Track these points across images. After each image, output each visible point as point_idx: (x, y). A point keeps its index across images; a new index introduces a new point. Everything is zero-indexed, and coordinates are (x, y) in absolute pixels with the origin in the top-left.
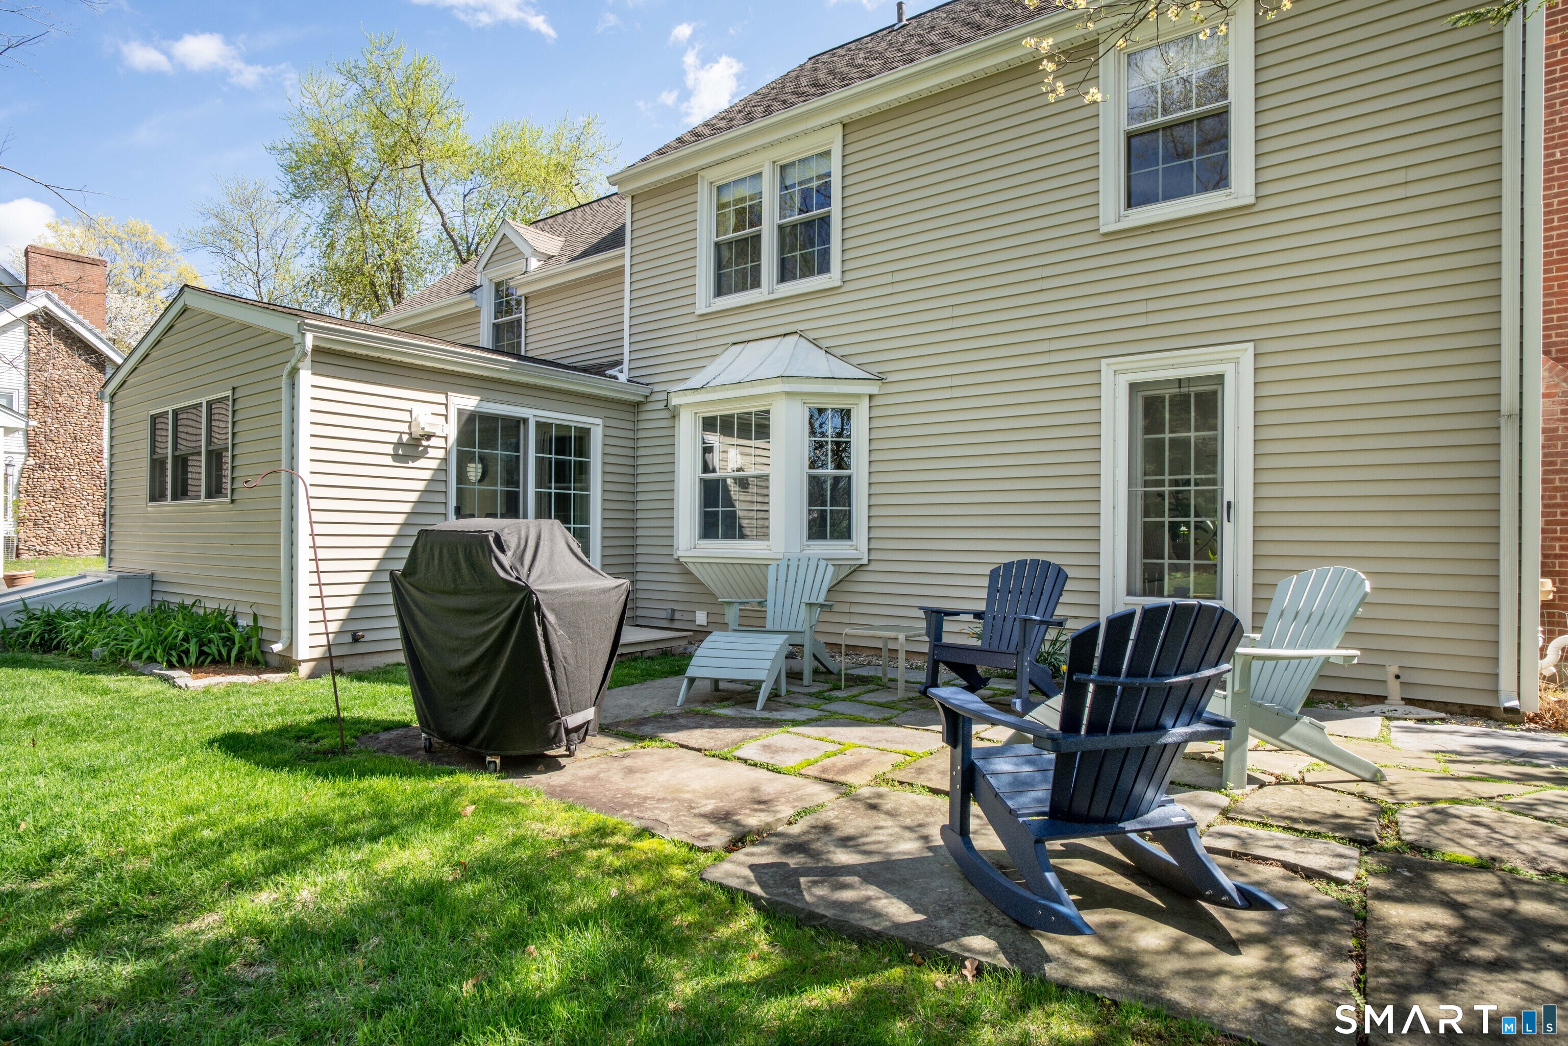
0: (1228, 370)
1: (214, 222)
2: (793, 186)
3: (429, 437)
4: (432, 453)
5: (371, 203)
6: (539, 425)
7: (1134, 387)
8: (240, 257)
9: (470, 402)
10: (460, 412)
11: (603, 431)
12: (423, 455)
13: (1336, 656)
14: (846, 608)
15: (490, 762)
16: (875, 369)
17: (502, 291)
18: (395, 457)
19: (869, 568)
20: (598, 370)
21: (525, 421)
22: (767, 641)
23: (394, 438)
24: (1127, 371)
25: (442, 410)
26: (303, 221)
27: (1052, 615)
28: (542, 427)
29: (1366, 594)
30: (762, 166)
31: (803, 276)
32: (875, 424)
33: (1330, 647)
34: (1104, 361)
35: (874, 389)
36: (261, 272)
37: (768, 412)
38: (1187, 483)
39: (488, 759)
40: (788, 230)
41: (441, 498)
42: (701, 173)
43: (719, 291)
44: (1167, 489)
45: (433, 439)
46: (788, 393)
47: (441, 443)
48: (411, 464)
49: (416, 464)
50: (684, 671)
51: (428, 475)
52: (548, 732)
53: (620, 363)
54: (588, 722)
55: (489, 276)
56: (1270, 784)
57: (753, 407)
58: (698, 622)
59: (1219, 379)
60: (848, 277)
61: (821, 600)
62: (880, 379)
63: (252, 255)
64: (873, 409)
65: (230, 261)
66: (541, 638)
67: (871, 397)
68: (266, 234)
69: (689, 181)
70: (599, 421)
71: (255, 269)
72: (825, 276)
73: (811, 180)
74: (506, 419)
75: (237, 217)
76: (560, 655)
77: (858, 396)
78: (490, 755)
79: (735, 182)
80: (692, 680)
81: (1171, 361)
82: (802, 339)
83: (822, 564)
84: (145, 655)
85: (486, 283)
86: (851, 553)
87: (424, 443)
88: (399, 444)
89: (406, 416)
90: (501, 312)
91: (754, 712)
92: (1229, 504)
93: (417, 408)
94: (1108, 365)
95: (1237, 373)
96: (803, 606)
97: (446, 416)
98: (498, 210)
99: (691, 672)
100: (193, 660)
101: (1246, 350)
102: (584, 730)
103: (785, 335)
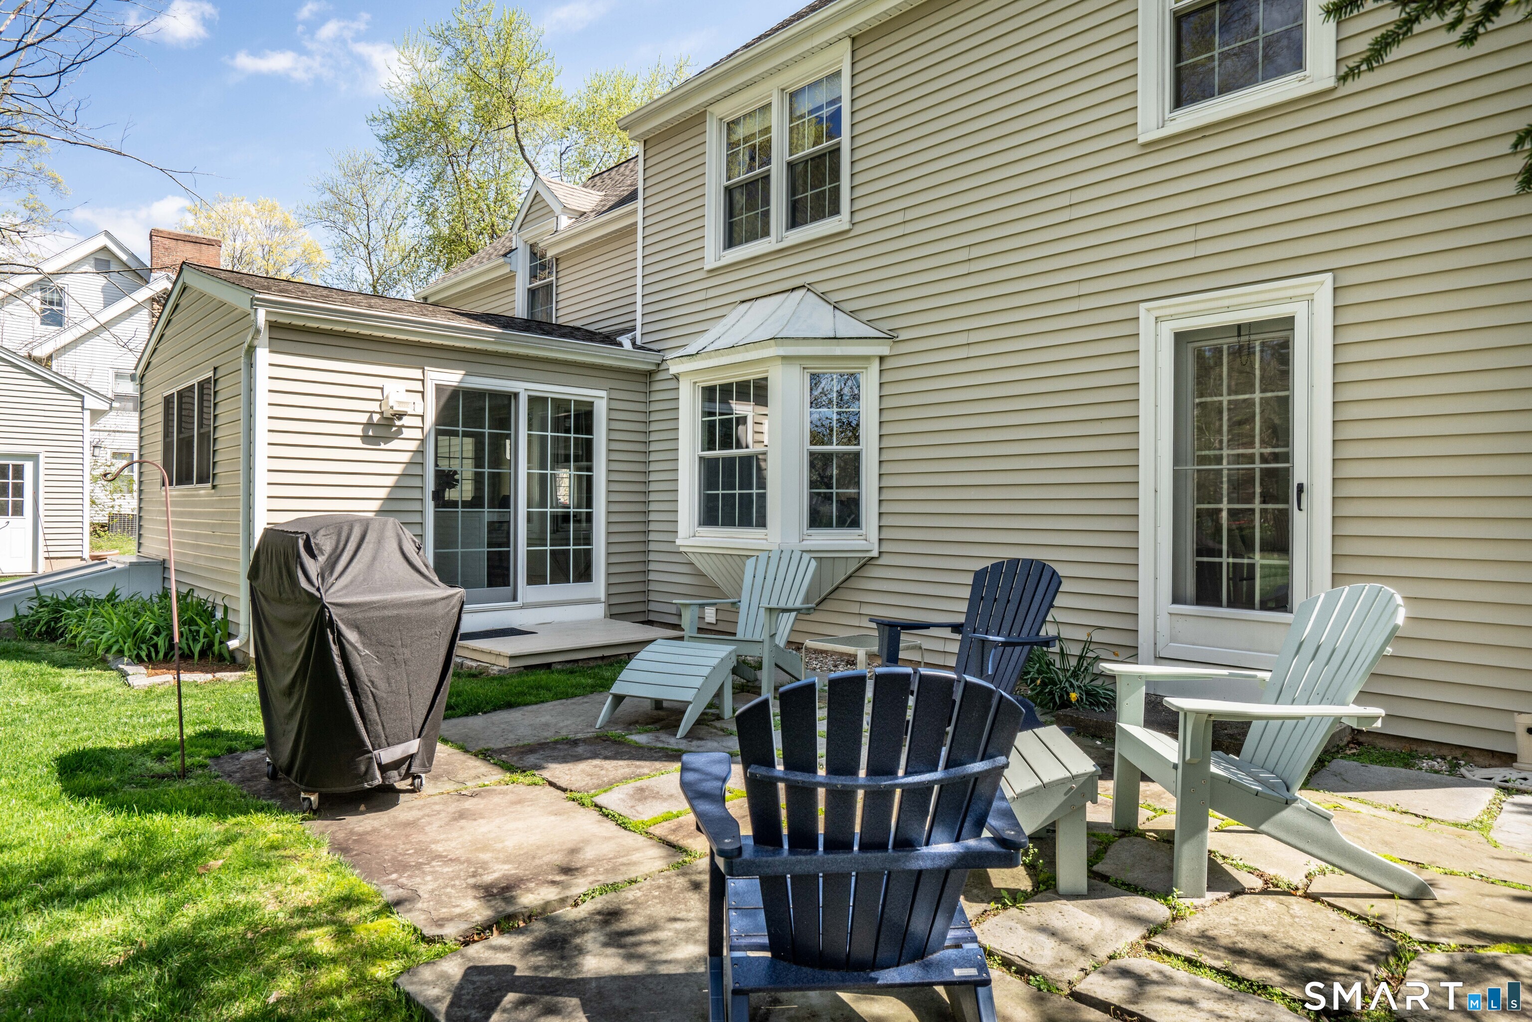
0: (1298, 310)
1: (328, 196)
2: (802, 116)
3: (400, 416)
4: (406, 433)
5: (472, 167)
6: (532, 400)
7: (1180, 338)
8: (351, 230)
9: (453, 377)
10: (439, 389)
11: (608, 404)
12: (396, 436)
13: (1350, 717)
14: (855, 609)
15: (304, 799)
16: (886, 326)
17: (535, 254)
18: (365, 438)
19: (879, 562)
20: (610, 339)
21: (516, 395)
22: (706, 653)
23: (364, 418)
24: (1172, 318)
25: (418, 386)
26: (405, 189)
27: (1038, 634)
28: (535, 402)
29: (1396, 628)
30: (771, 95)
31: (814, 219)
32: (887, 390)
33: (1343, 703)
34: (1143, 306)
35: (884, 349)
36: (371, 244)
37: (766, 379)
38: (1251, 459)
39: (303, 795)
40: (800, 168)
41: (417, 482)
42: (710, 109)
43: (731, 241)
44: (1258, 465)
45: (405, 418)
46: (784, 358)
47: (417, 422)
48: (383, 446)
49: (390, 446)
50: (609, 688)
51: (406, 457)
52: (357, 768)
53: (633, 329)
54: (412, 756)
55: (525, 237)
56: (1252, 892)
57: (750, 374)
58: (708, 620)
59: (1288, 322)
60: (858, 218)
61: (798, 604)
62: (891, 337)
63: (363, 227)
64: (885, 374)
65: (343, 235)
66: (337, 660)
67: (882, 359)
68: (377, 204)
69: (698, 119)
70: (603, 394)
71: (366, 242)
72: (836, 218)
73: (820, 108)
74: (495, 395)
75: (351, 191)
76: (365, 679)
77: (867, 358)
78: (305, 791)
79: (745, 116)
80: (619, 699)
81: (1226, 303)
82: (809, 293)
83: (806, 557)
84: (115, 649)
85: (521, 246)
86: (860, 544)
87: (398, 423)
88: (369, 424)
89: (377, 394)
90: (535, 277)
91: (672, 740)
92: (1300, 488)
93: (388, 385)
94: (1148, 310)
95: (1310, 315)
96: (762, 611)
97: (423, 393)
98: (594, 166)
99: (617, 688)
100: (161, 655)
101: (1322, 283)
102: (405, 766)
103: (793, 289)
